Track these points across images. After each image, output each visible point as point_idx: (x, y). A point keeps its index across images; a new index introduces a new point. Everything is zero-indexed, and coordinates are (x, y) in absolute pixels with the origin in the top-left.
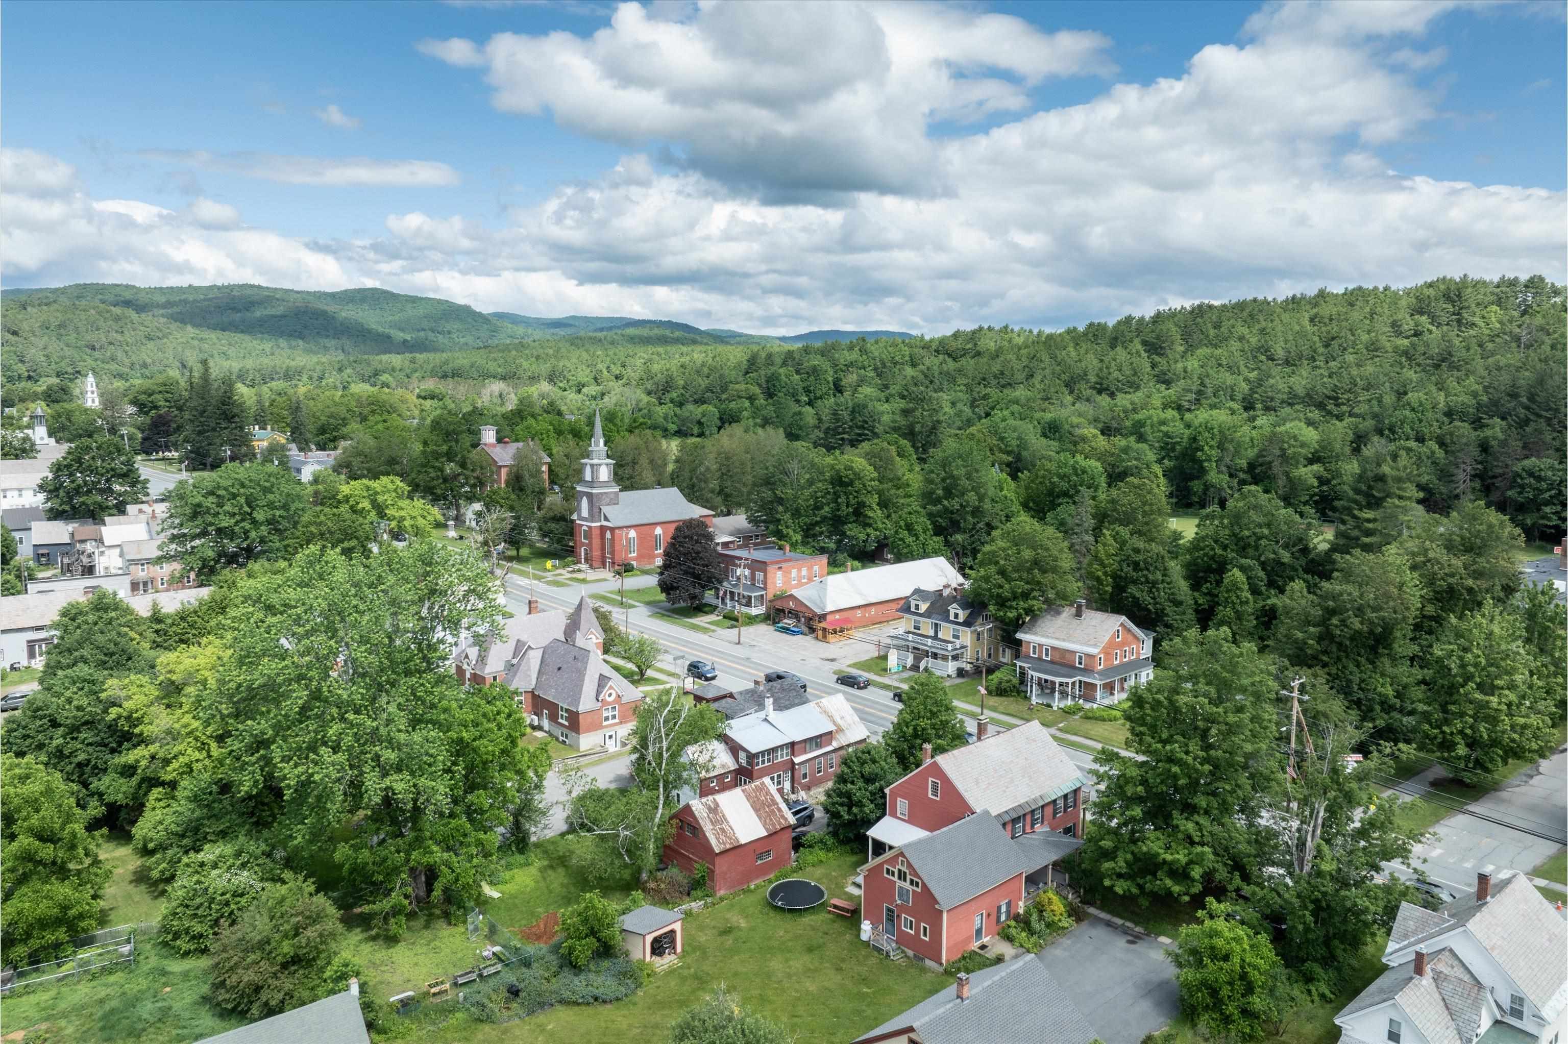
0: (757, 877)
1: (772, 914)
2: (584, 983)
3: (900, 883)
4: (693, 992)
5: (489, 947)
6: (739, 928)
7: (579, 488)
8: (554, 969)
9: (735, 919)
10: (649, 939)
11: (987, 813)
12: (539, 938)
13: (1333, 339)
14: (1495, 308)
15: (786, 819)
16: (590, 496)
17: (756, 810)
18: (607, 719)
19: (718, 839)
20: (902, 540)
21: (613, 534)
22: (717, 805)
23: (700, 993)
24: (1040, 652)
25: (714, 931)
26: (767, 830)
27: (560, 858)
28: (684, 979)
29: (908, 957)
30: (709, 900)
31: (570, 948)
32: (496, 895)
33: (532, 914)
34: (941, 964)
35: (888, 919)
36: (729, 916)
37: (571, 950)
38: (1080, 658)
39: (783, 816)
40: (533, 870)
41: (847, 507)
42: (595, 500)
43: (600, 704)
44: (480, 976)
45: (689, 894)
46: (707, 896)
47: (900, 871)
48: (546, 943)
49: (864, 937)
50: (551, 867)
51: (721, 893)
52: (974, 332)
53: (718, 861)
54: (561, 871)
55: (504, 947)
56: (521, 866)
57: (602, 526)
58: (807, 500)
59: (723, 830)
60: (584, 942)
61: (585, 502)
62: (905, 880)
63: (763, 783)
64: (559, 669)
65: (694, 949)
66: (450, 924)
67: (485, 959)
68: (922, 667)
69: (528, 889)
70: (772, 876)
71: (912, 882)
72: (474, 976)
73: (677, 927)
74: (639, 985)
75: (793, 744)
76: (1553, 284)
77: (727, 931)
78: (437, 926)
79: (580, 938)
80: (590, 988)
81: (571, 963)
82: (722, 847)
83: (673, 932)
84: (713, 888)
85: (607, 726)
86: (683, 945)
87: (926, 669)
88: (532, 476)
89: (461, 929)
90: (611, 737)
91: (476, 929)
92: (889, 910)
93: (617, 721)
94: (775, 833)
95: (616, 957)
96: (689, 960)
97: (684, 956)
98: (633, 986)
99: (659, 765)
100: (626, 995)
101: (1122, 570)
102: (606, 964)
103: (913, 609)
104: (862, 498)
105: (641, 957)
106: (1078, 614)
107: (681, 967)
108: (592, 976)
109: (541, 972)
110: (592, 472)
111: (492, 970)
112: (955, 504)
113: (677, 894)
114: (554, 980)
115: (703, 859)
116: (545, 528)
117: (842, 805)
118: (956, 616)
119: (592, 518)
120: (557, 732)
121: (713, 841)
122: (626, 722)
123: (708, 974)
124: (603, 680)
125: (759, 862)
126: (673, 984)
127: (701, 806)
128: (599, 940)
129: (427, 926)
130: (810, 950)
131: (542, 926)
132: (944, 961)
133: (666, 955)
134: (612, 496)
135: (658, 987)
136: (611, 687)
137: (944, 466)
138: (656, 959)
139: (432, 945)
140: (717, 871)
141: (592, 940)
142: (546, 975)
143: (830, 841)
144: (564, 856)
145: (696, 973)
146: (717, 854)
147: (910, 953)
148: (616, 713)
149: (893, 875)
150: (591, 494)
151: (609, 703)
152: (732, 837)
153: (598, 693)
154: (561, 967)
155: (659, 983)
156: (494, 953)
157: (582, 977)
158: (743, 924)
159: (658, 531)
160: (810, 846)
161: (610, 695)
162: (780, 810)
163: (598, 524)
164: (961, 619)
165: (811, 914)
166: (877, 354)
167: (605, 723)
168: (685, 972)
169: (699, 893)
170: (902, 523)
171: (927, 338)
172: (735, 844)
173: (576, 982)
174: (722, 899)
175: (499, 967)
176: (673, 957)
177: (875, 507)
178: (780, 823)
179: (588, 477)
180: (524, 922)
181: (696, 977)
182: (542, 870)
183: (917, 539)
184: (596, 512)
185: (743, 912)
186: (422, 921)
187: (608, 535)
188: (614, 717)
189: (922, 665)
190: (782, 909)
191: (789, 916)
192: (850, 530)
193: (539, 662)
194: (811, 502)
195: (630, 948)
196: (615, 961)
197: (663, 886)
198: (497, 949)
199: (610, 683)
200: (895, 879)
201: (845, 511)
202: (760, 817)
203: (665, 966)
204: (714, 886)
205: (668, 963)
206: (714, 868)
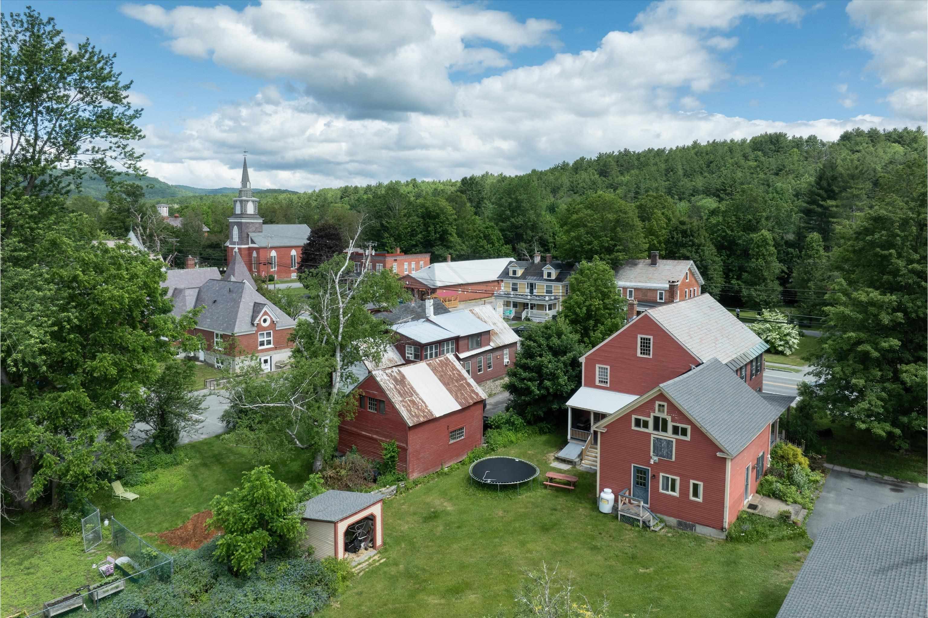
0: (451, 458)
1: (480, 494)
2: (251, 597)
3: (655, 435)
4: (412, 595)
5: (109, 558)
6: (448, 514)
7: (231, 220)
8: (204, 581)
9: (437, 502)
10: (342, 527)
11: (716, 361)
12: (185, 541)
13: (711, 162)
14: (795, 150)
15: (477, 394)
16: (239, 225)
17: (446, 384)
18: (262, 344)
19: (409, 411)
20: (482, 247)
21: (258, 253)
22: (403, 377)
23: (422, 596)
24: (625, 293)
25: (416, 518)
26: (460, 404)
27: (215, 456)
28: (393, 580)
29: (670, 527)
30: (402, 484)
31: (229, 545)
32: (131, 496)
33: (178, 514)
34: (722, 529)
35: (637, 483)
36: (428, 500)
37: (230, 549)
38: (661, 294)
39: (473, 391)
40: (182, 469)
41: (435, 234)
42: (243, 227)
43: (255, 329)
44: (91, 601)
45: (375, 481)
46: (399, 480)
47: (656, 419)
48: (195, 547)
49: (606, 507)
50: (205, 465)
51: (414, 476)
52: (483, 176)
53: (412, 437)
54: (217, 469)
55: (132, 556)
56: (167, 465)
57: (249, 248)
58: (407, 228)
59: (413, 402)
60: (249, 536)
61: (235, 231)
62: (665, 430)
63: (447, 359)
64: (215, 301)
65: (397, 541)
66: (60, 534)
67: (102, 575)
68: (523, 317)
69: (175, 489)
70: (464, 457)
71: (676, 430)
72: (77, 602)
73: (377, 510)
74: (333, 593)
75: (457, 340)
76: (821, 140)
77: (434, 516)
78: (42, 538)
79: (243, 532)
80: (261, 603)
81: (230, 569)
82: (416, 421)
83: (371, 518)
84: (405, 470)
85: (262, 351)
86: (384, 535)
87: (528, 319)
88: (194, 231)
89: (76, 539)
90: (266, 361)
91: (97, 537)
92: (638, 471)
93: (271, 346)
94: (469, 407)
95: (296, 557)
96: (393, 554)
97: (386, 550)
98: (325, 595)
99: (336, 331)
100: (316, 610)
101: (673, 238)
102: (282, 567)
103: (511, 274)
104: (446, 227)
105: (332, 554)
106: (654, 263)
107: (385, 564)
108: (261, 586)
109: (184, 587)
110: (242, 207)
111: (110, 590)
112: (520, 220)
113: (362, 481)
114: (205, 597)
115: (391, 438)
116: (205, 254)
117: (530, 380)
118: (549, 275)
119: (241, 241)
120: (213, 360)
121: (405, 414)
122: (281, 348)
123: (424, 570)
124: (257, 308)
125: (452, 442)
126: (379, 587)
127: (386, 378)
128: (272, 533)
129: (26, 540)
130: (545, 529)
131: (190, 527)
132: (726, 525)
133: (362, 550)
134: (257, 226)
135: (360, 594)
136: (266, 313)
137: (509, 194)
138: (350, 556)
139: (26, 563)
140: (410, 450)
141: (261, 534)
142: (193, 590)
143: (519, 420)
144: (220, 454)
145: (407, 569)
146: (410, 428)
147: (672, 521)
148: (271, 338)
149: (646, 424)
150: (241, 223)
151: (264, 329)
152: (424, 409)
153: (253, 318)
154: (216, 577)
155: (360, 588)
156: (117, 567)
157: (248, 588)
158: (449, 508)
159: (293, 252)
160: (498, 427)
161: (265, 321)
162: (469, 385)
163: (247, 246)
164: (553, 277)
165: (529, 490)
166: (423, 188)
167: (260, 348)
168: (393, 570)
169: (389, 477)
170: (482, 235)
171: (453, 181)
172: (430, 418)
173: (239, 596)
174: (416, 483)
175: (121, 584)
176: (371, 552)
177: (455, 235)
178: (472, 398)
179: (238, 211)
180: (166, 525)
181: (409, 575)
182: (193, 469)
183: (493, 245)
184: (244, 238)
185: (444, 494)
186: (21, 533)
187: (255, 254)
188: (269, 342)
189: (524, 316)
190: (492, 488)
191: (501, 494)
192: (437, 250)
193: (194, 300)
194: (409, 230)
195: (314, 544)
196: (294, 562)
197: (343, 472)
198: (122, 560)
199: (265, 309)
200: (650, 429)
201: (434, 236)
202: (451, 392)
203: (364, 564)
204: (406, 468)
205: (367, 561)
206: (407, 445)
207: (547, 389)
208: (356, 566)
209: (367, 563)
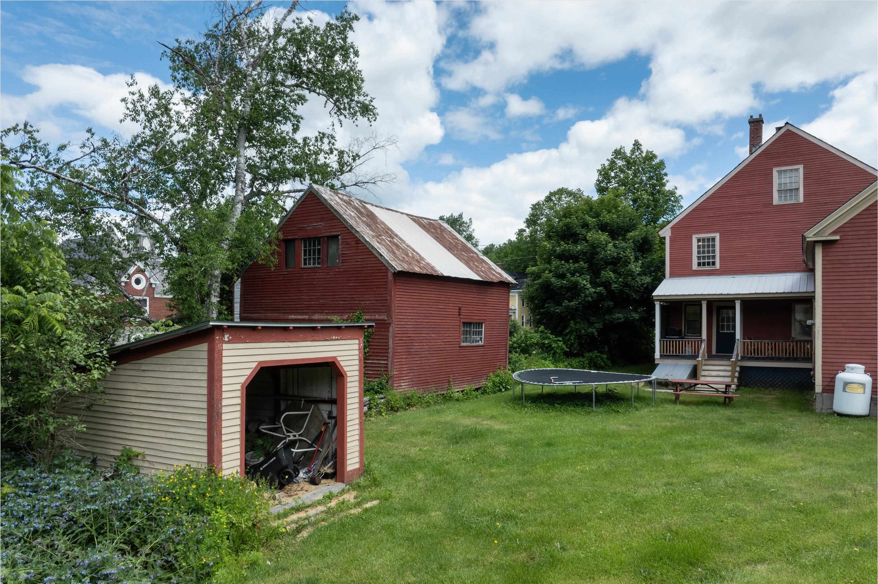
9: (465, 421)
39: (492, 269)
59: (396, 245)
82: (406, 267)
96: (400, 491)
97: (375, 482)
107: (381, 511)
125: (464, 343)
127: (340, 201)
138: (264, 490)
152: (417, 259)
158: (499, 426)
172: (433, 272)
176: (332, 486)
202: (457, 258)
203: (312, 512)
204: (386, 366)
205: (319, 503)
206: (390, 316)
207: (607, 285)
208: (286, 515)
209: (321, 508)
